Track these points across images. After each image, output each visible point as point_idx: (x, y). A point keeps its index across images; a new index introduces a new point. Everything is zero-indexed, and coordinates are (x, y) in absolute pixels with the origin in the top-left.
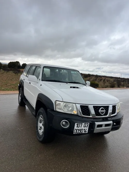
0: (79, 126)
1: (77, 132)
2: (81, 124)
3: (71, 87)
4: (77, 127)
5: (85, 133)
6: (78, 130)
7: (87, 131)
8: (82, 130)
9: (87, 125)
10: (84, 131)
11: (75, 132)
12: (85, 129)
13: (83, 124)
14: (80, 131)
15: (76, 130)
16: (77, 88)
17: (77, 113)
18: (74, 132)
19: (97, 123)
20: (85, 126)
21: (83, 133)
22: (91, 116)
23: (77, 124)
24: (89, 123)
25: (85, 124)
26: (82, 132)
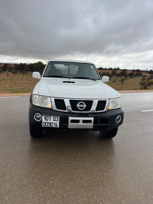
0: (47, 119)
1: (47, 125)
2: (50, 118)
3: (64, 82)
4: (46, 119)
5: (56, 127)
6: (47, 123)
7: (58, 125)
8: (52, 124)
9: (58, 119)
10: (54, 125)
11: (44, 125)
12: (55, 123)
13: (52, 117)
14: (50, 124)
15: (44, 123)
16: (73, 82)
17: (52, 107)
18: (42, 124)
19: (70, 118)
20: (54, 120)
21: (54, 126)
22: (66, 111)
23: (45, 117)
24: (59, 117)
25: (54, 118)
26: (52, 125)
